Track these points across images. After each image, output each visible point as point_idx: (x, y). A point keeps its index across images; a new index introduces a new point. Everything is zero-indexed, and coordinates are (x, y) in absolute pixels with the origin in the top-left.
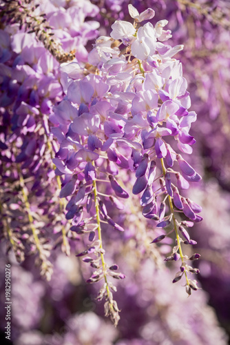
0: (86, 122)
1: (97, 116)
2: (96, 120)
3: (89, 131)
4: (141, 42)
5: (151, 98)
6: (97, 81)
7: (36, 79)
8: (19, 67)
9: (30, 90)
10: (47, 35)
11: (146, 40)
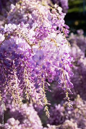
0: (42, 61)
1: (45, 60)
2: (44, 61)
3: (42, 64)
4: (58, 38)
5: (62, 53)
6: (44, 50)
7: (23, 51)
8: (18, 48)
9: (21, 55)
10: (27, 39)
11: (60, 38)
